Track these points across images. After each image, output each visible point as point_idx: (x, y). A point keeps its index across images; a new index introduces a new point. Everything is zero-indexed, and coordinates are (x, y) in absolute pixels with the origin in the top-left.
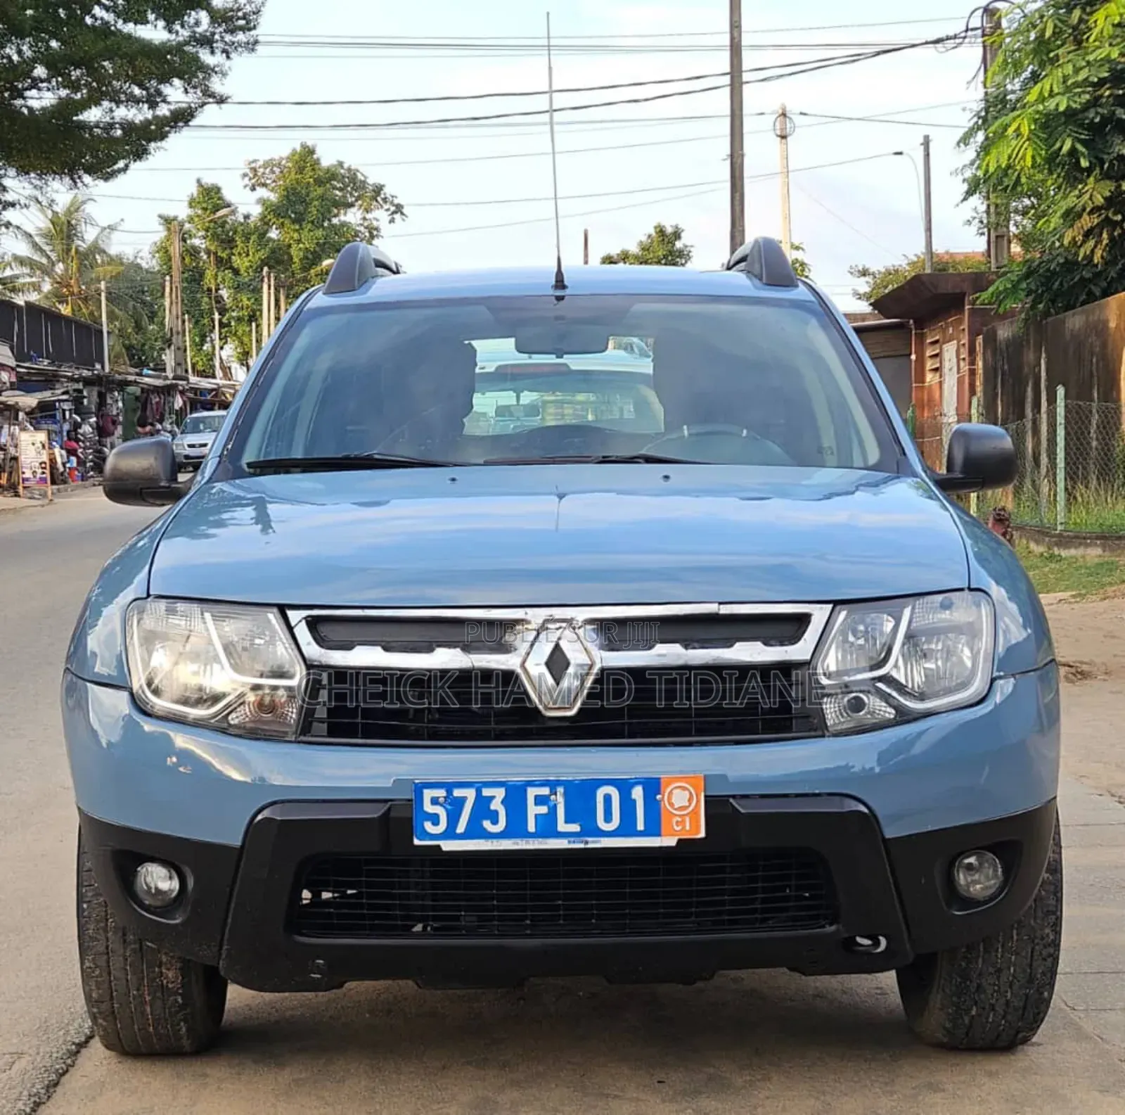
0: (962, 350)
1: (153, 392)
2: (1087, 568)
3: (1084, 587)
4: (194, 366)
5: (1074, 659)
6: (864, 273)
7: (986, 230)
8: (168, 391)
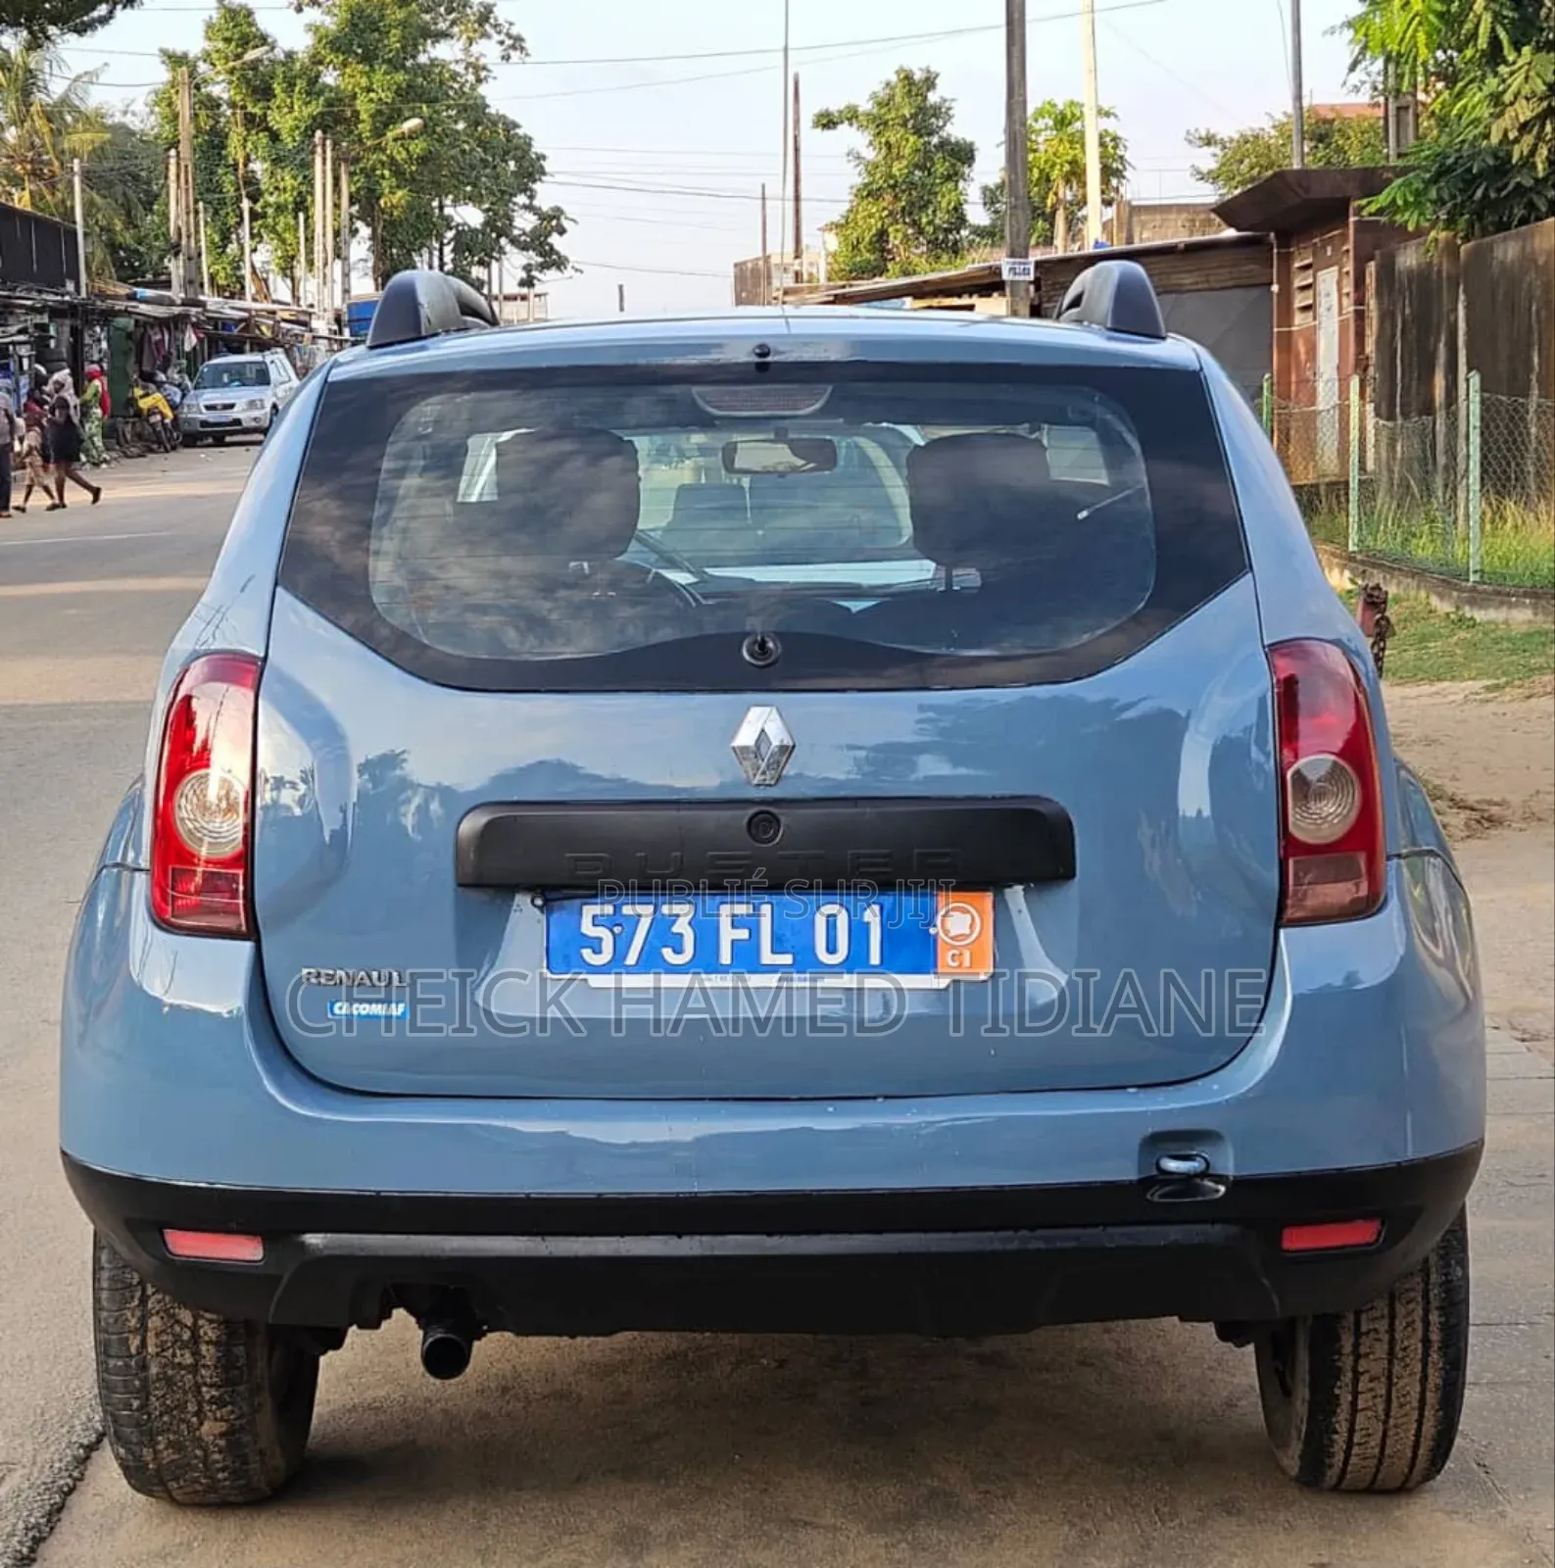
0: (1345, 282)
1: (152, 326)
2: (1509, 639)
3: (1504, 674)
4: (212, 278)
5: (1478, 797)
6: (1209, 141)
7: (1381, 99)
8: (176, 323)
